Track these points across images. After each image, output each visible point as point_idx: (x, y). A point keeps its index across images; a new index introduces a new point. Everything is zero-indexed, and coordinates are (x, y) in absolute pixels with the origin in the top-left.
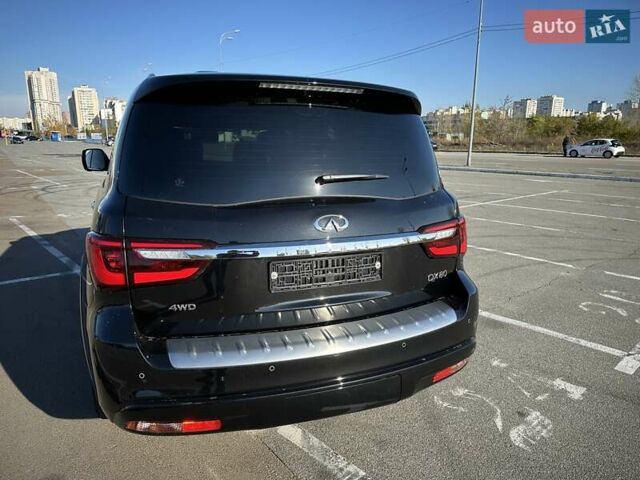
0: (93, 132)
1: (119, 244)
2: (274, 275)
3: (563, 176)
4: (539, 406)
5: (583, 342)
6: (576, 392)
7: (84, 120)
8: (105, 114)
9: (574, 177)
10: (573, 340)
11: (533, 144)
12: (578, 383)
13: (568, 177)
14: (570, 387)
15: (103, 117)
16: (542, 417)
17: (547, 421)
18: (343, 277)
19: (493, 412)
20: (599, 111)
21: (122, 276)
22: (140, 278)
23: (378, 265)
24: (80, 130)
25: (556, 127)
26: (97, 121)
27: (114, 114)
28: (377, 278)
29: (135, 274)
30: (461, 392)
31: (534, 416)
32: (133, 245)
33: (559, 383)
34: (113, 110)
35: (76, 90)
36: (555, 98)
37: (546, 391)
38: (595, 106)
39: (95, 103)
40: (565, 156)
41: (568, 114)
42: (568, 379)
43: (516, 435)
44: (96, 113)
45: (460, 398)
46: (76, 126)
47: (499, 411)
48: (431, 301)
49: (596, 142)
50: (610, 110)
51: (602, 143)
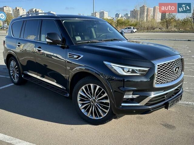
36: (105, 12)
41: (109, 18)
49: (128, 28)
50: (122, 17)
51: (130, 28)
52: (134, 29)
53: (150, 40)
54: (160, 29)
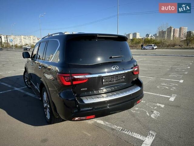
1: (69, 75)
2: (104, 80)
3: (143, 55)
4: (155, 110)
5: (160, 95)
6: (163, 106)
9: (146, 55)
10: (158, 95)
11: (133, 46)
12: (162, 104)
13: (144, 55)
14: (161, 105)
16: (157, 112)
17: (158, 113)
18: (117, 80)
19: (146, 112)
20: (149, 37)
21: (70, 83)
22: (74, 83)
23: (124, 77)
25: (139, 42)
27: (1, 40)
28: (124, 80)
29: (73, 82)
30: (137, 109)
31: (155, 112)
32: (72, 75)
33: (158, 104)
36: (137, 33)
37: (156, 106)
38: (148, 35)
40: (142, 49)
41: (141, 38)
42: (160, 103)
43: (152, 116)
45: (137, 110)
47: (147, 112)
48: (133, 85)
49: (150, 45)
50: (151, 36)
51: (151, 45)
52: (154, 46)
53: (163, 56)
54: (180, 46)
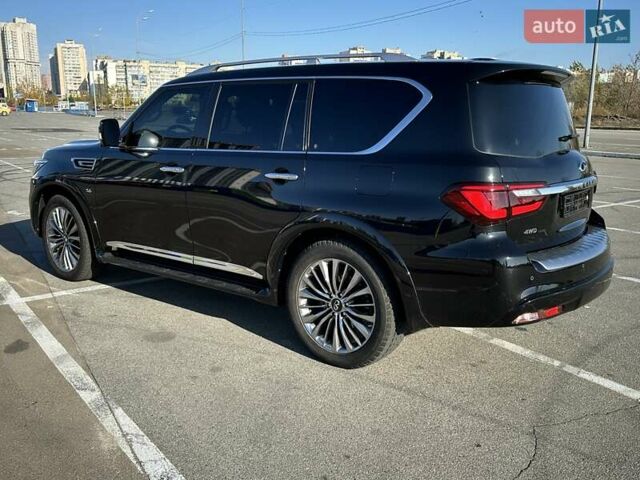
0: (78, 100)
1: (503, 188)
7: (68, 85)
8: (95, 76)
15: (92, 82)
22: (515, 211)
23: (587, 198)
24: (63, 98)
26: (85, 86)
27: (105, 76)
29: (513, 208)
34: (105, 72)
35: (59, 46)
39: (83, 63)
44: (84, 76)
46: (59, 92)
